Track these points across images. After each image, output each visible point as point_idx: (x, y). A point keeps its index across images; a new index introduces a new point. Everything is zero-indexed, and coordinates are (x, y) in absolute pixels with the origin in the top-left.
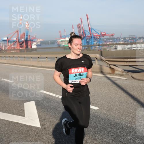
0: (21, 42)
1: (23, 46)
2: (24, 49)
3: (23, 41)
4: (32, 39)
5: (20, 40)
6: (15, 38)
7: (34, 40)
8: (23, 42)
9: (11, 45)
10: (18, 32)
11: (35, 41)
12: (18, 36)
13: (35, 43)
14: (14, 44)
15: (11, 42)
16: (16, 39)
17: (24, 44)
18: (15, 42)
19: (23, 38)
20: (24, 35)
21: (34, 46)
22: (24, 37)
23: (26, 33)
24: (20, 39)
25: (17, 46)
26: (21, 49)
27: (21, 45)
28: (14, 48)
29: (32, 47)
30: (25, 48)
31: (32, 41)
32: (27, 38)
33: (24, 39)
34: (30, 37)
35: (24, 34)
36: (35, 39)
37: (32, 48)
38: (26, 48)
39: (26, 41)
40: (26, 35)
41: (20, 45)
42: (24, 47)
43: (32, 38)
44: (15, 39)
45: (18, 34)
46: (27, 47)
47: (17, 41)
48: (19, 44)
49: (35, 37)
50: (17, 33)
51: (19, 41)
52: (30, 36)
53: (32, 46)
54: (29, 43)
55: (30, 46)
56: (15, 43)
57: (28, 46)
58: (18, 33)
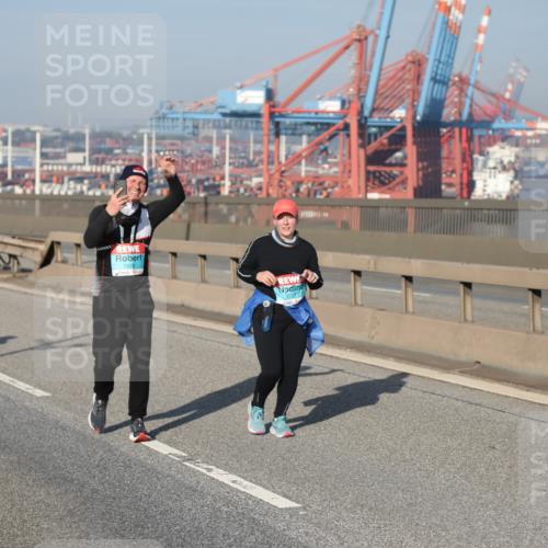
0: (384, 139)
1: (396, 171)
2: (402, 206)
3: (403, 128)
4: (479, 115)
5: (376, 120)
6: (332, 98)
7: (496, 125)
8: (398, 140)
9: (295, 159)
10: (361, 41)
11: (505, 137)
12: (362, 81)
13: (502, 153)
14: (319, 152)
15: (295, 131)
16: (343, 103)
17: (410, 151)
18: (325, 135)
19: (399, 101)
20: (418, 78)
21: (493, 184)
22: (416, 93)
23: (431, 57)
24: (373, 110)
25: (342, 166)
26: (373, 196)
27: (377, 158)
28: (319, 182)
29: (471, 185)
30: (409, 193)
31: (477, 131)
32: (436, 106)
33: (414, 107)
34: (470, 90)
35: (418, 63)
36: (508, 116)
37: (478, 193)
38: (419, 193)
39: (429, 129)
40: (434, 80)
41: (370, 160)
42: (404, 182)
43: (480, 99)
44: (333, 106)
45: (363, 63)
46: (429, 188)
47: (347, 127)
48: (359, 156)
49: (507, 95)
50: (351, 56)
51: (362, 126)
52: (463, 81)
53: (476, 176)
54: (452, 149)
55: (455, 178)
56: (331, 137)
57: (438, 173)
58: (362, 55)
